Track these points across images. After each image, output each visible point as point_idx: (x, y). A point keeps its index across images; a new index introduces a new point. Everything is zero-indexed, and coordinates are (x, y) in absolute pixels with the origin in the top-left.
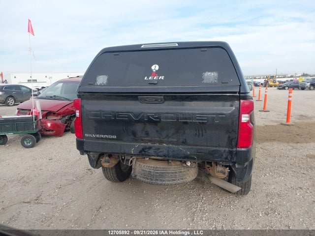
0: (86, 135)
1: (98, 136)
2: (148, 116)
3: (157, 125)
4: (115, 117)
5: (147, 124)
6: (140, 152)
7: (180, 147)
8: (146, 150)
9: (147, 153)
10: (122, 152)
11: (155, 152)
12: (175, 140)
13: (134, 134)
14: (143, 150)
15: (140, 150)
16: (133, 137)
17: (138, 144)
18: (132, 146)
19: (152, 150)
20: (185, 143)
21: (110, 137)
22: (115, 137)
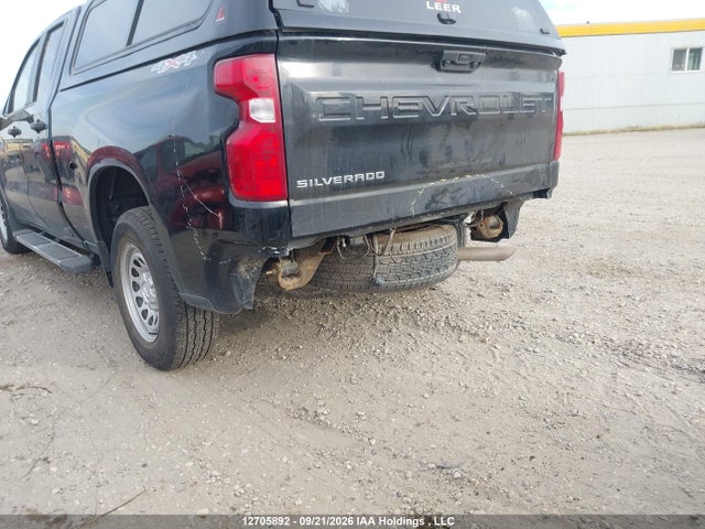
0: (302, 184)
1: (337, 180)
5: (453, 126)
6: (427, 208)
7: (491, 176)
8: (438, 198)
9: (439, 206)
10: (392, 215)
11: (453, 198)
12: (490, 160)
13: (424, 158)
14: (433, 200)
15: (427, 202)
16: (419, 167)
17: (424, 186)
18: (413, 197)
19: (448, 195)
20: (502, 166)
21: (370, 176)
22: (380, 175)
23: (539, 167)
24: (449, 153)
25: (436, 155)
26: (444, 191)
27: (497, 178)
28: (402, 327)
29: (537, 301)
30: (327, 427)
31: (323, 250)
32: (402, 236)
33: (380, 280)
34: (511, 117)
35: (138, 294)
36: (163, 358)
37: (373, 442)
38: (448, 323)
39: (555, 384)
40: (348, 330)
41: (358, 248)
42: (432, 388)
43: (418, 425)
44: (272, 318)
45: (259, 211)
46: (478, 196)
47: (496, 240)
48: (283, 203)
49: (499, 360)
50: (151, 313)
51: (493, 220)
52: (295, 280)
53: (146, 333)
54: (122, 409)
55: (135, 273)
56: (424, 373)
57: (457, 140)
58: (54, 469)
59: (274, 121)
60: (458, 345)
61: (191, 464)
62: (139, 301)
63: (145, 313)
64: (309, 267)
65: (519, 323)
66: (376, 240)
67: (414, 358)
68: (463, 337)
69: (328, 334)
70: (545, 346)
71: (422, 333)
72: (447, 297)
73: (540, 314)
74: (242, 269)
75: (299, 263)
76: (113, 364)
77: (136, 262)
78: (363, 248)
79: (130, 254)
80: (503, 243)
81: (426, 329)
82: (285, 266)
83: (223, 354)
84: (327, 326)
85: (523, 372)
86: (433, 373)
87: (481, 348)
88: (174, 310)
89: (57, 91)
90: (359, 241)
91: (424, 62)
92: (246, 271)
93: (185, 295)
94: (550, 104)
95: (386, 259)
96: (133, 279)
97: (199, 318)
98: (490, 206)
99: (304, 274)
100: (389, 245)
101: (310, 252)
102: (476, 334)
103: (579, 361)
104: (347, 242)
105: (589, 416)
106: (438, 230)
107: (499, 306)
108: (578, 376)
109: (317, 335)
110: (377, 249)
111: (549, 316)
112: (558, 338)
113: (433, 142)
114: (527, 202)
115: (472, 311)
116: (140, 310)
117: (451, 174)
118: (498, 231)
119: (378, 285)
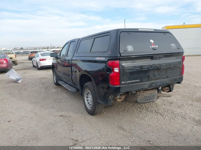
0: (123, 82)
1: (130, 82)
2: (156, 66)
3: (159, 70)
4: (141, 69)
5: (155, 70)
6: (149, 86)
7: (165, 80)
8: (152, 85)
9: (152, 86)
10: (141, 88)
11: (155, 85)
12: (164, 76)
13: (148, 77)
14: (151, 85)
15: (149, 85)
16: (148, 79)
17: (149, 82)
18: (146, 84)
19: (154, 84)
20: (167, 77)
21: (137, 81)
22: (139, 80)
23: (177, 77)
24: (154, 76)
25: (151, 76)
26: (153, 83)
27: (166, 80)
28: (144, 111)
29: (179, 107)
30: (125, 131)
31: (126, 94)
32: (144, 91)
33: (138, 101)
34: (169, 67)
35: (88, 99)
36: (92, 113)
37: (135, 135)
38: (155, 111)
39: (178, 127)
40: (131, 111)
41: (134, 94)
42: (149, 125)
43: (145, 132)
44: (114, 106)
45: (115, 87)
46: (162, 84)
47: (168, 92)
48: (119, 86)
49: (166, 121)
50: (90, 103)
51: (167, 88)
52: (120, 100)
53: (89, 107)
54: (85, 123)
55: (87, 95)
56: (148, 122)
57: (156, 73)
58: (74, 132)
59: (118, 72)
60: (157, 116)
61: (99, 134)
62: (88, 100)
63: (89, 103)
64: (123, 97)
65: (173, 112)
66: (138, 92)
67: (146, 119)
68: (158, 115)
69: (127, 111)
70: (178, 119)
71: (149, 113)
72: (156, 104)
73: (179, 111)
74: (110, 97)
75: (121, 96)
76: (81, 113)
77: (88, 93)
78: (135, 94)
79: (87, 91)
80: (170, 93)
81: (150, 112)
82: (118, 97)
83: (104, 113)
84: (126, 109)
85: (171, 124)
86: (150, 122)
87: (162, 117)
88: (95, 103)
89: (73, 56)
90: (134, 92)
91: (149, 58)
92: (111, 97)
93: (98, 101)
94: (180, 64)
95: (140, 96)
96: (87, 96)
97: (100, 105)
98: (165, 85)
99: (122, 99)
100: (141, 93)
101: (124, 94)
102: (161, 114)
103: (185, 123)
104: (131, 92)
105: (184, 135)
106: (153, 90)
107: (169, 108)
108: (184, 126)
109: (124, 111)
110: (138, 94)
111: (181, 111)
112: (182, 117)
113: (151, 74)
114: (175, 85)
115: (162, 109)
116: (88, 102)
117: (155, 79)
118: (168, 90)
119: (138, 102)
